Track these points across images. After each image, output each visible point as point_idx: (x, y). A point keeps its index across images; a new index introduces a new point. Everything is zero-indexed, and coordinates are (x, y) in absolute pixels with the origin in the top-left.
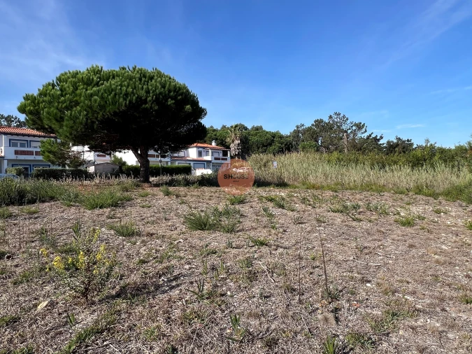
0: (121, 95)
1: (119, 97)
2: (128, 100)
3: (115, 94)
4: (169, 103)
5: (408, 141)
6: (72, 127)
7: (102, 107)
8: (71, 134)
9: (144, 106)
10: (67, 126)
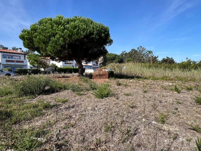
0: (82, 30)
1: (81, 31)
2: (85, 32)
3: (79, 29)
4: (103, 35)
5: (171, 58)
6: (54, 47)
7: (70, 36)
8: (53, 51)
9: (92, 36)
10: (51, 46)
